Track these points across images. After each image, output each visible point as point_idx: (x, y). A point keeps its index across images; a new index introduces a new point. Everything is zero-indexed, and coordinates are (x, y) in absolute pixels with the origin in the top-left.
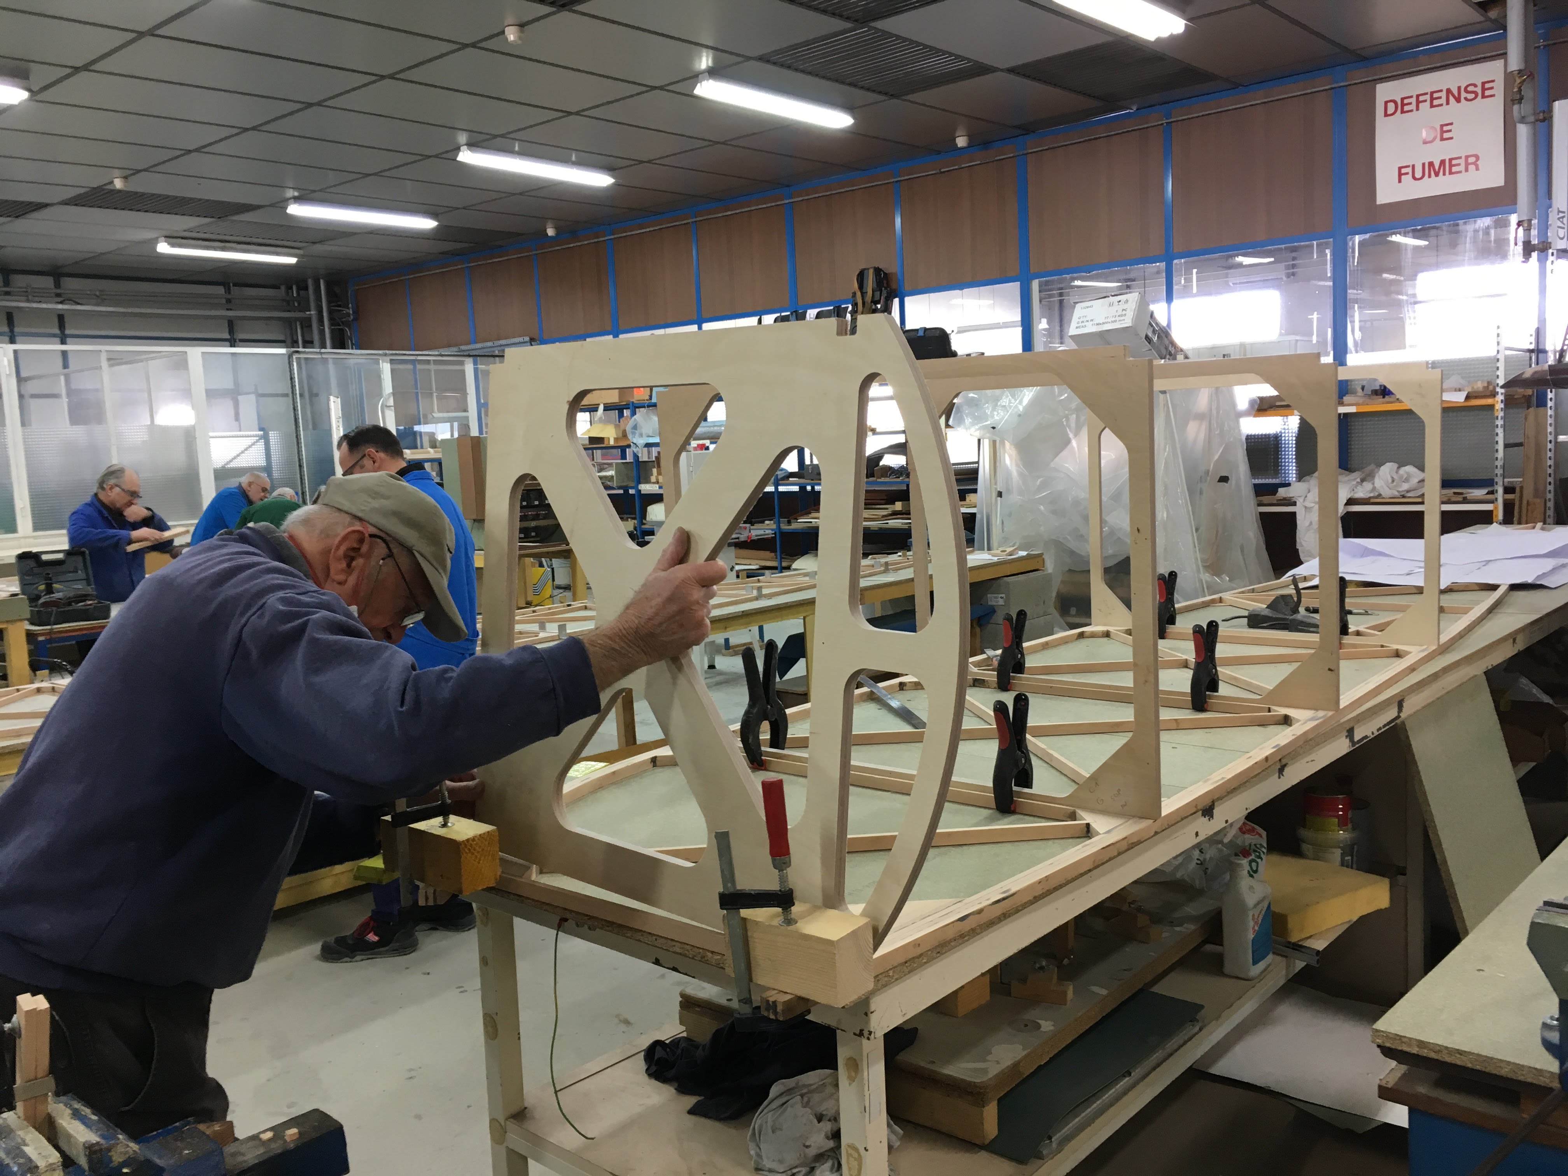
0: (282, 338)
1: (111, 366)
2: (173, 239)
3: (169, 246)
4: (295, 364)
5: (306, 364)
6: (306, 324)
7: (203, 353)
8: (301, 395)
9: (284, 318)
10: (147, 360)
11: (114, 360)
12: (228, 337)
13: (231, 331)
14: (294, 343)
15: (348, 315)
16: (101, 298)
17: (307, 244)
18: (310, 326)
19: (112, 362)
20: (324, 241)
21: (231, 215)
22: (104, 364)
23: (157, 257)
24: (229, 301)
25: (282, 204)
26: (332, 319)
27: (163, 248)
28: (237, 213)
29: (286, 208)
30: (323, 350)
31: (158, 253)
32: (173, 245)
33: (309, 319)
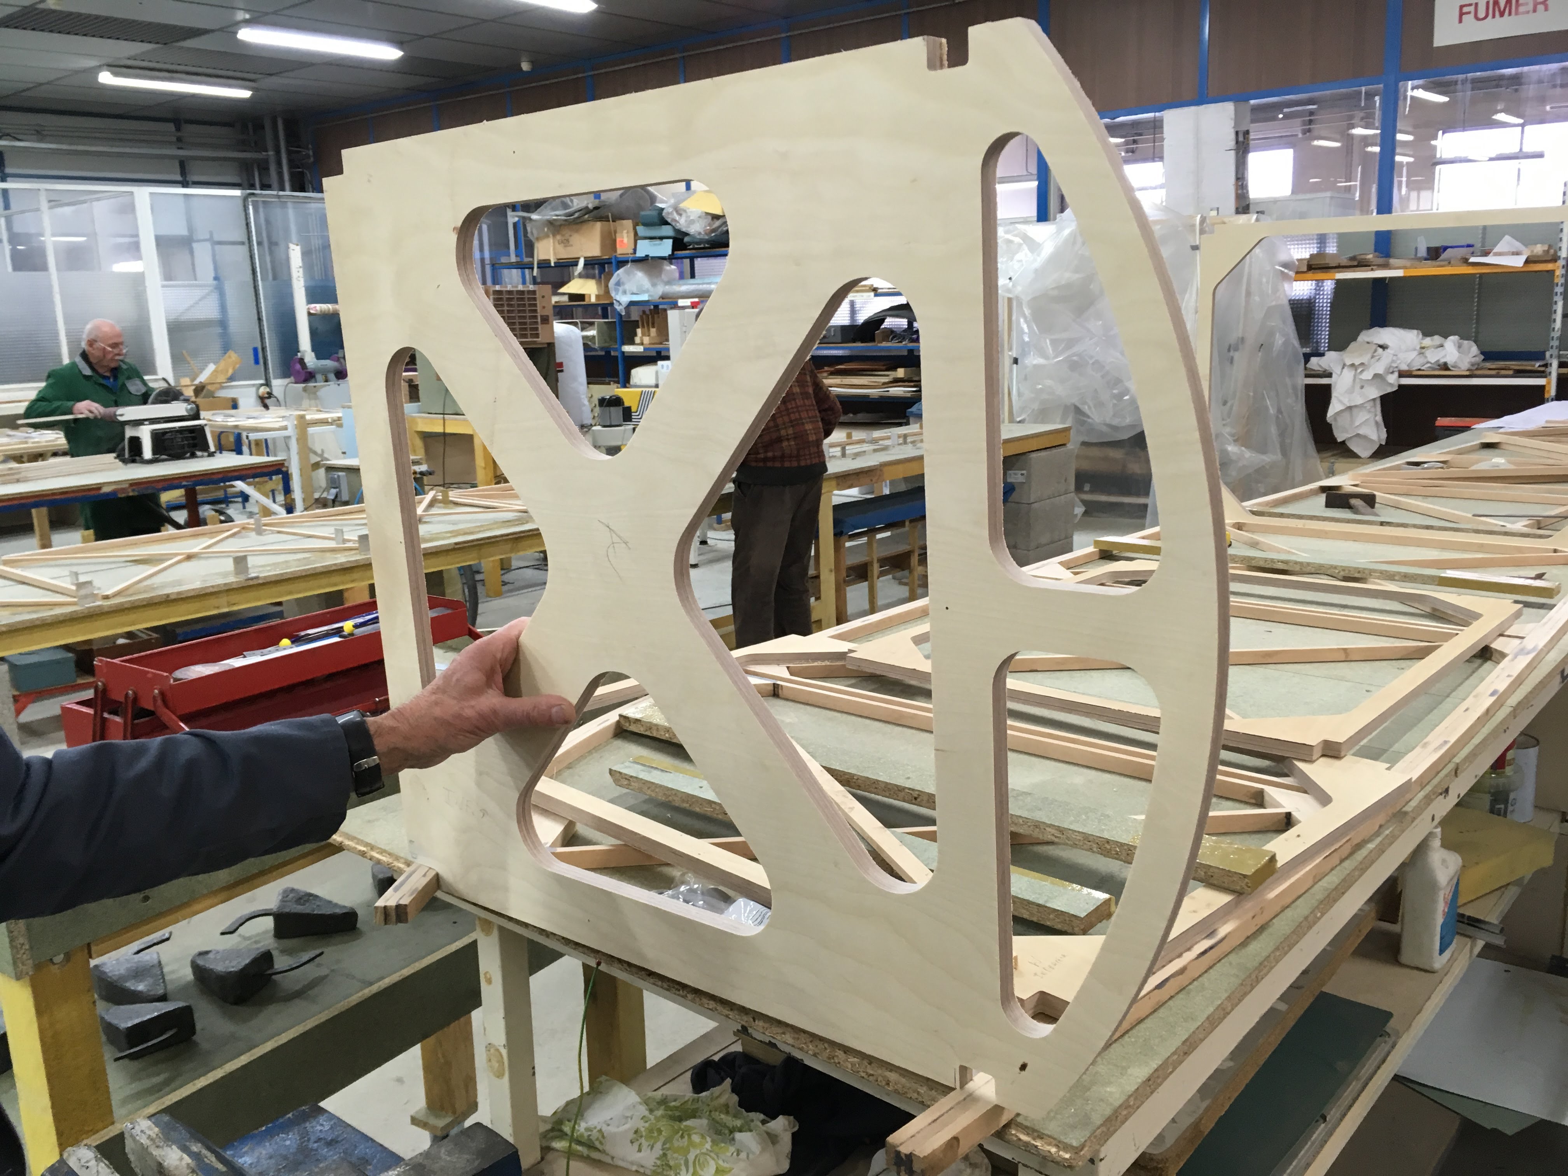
0: (236, 180)
1: (51, 208)
2: (117, 68)
3: (111, 76)
4: (251, 207)
5: (264, 208)
6: (264, 168)
7: (151, 193)
8: (259, 243)
9: (239, 158)
10: (92, 200)
11: (55, 203)
12: (179, 178)
13: (183, 173)
14: (252, 186)
15: (308, 156)
16: (40, 134)
17: (260, 76)
18: (267, 169)
19: (53, 203)
20: (281, 73)
21: (178, 41)
22: (44, 205)
23: (99, 88)
24: (179, 140)
25: (231, 29)
26: (291, 162)
27: (106, 78)
28: (185, 39)
29: (236, 33)
30: (281, 193)
31: (99, 83)
32: (116, 74)
33: (266, 161)
